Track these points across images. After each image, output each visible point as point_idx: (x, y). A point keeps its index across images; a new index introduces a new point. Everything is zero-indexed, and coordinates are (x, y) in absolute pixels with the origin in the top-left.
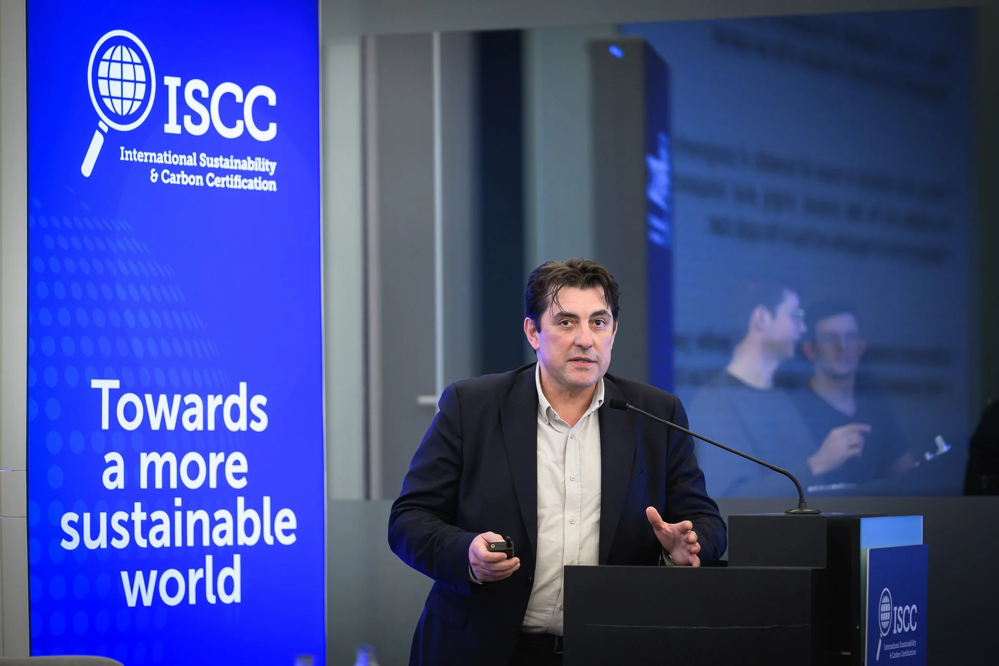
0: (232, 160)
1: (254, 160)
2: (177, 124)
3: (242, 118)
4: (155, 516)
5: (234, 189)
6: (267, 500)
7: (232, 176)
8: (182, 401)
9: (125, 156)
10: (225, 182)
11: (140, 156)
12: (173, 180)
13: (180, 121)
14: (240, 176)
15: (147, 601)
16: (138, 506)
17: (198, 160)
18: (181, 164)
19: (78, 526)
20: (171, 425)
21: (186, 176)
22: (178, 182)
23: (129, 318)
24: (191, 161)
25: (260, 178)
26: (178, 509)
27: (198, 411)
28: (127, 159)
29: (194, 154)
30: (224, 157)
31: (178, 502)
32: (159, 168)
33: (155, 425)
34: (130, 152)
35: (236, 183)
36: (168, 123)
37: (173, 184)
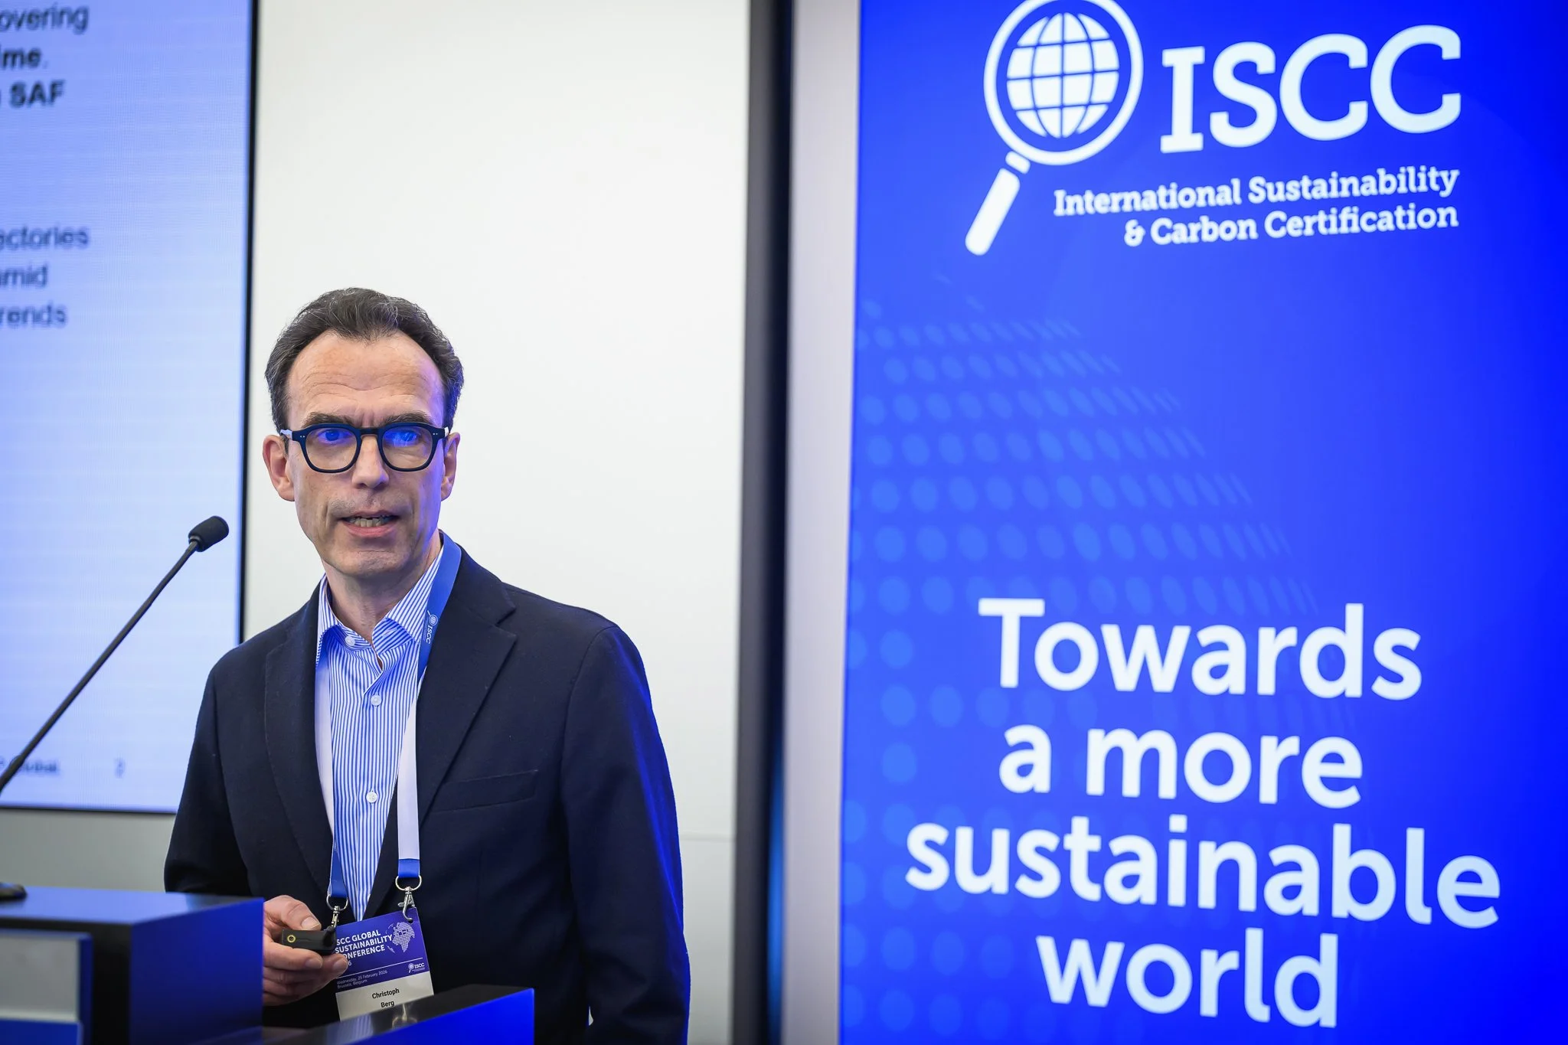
0: (1334, 182)
1: (1396, 173)
2: (1195, 130)
3: (1366, 95)
4: (1119, 846)
5: (1339, 236)
6: (1415, 838)
7: (1334, 211)
8: (1193, 640)
9: (1065, 206)
10: (1315, 226)
11: (1101, 203)
12: (1181, 235)
13: (1200, 124)
14: (1356, 209)
15: (1099, 995)
16: (1080, 824)
17: (1245, 191)
18: (1201, 203)
19: (947, 851)
20: (1164, 680)
21: (1213, 225)
22: (1194, 238)
23: (1069, 492)
24: (1227, 195)
25: (1412, 206)
26: (1178, 836)
27: (1235, 656)
28: (1070, 211)
29: (1236, 182)
30: (1312, 178)
31: (1178, 823)
32: (1145, 219)
33: (1125, 679)
34: (1077, 199)
35: (1344, 224)
36: (1169, 132)
37: (1182, 244)
